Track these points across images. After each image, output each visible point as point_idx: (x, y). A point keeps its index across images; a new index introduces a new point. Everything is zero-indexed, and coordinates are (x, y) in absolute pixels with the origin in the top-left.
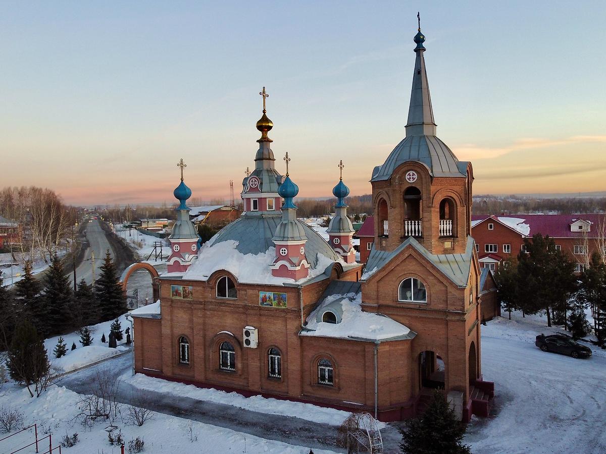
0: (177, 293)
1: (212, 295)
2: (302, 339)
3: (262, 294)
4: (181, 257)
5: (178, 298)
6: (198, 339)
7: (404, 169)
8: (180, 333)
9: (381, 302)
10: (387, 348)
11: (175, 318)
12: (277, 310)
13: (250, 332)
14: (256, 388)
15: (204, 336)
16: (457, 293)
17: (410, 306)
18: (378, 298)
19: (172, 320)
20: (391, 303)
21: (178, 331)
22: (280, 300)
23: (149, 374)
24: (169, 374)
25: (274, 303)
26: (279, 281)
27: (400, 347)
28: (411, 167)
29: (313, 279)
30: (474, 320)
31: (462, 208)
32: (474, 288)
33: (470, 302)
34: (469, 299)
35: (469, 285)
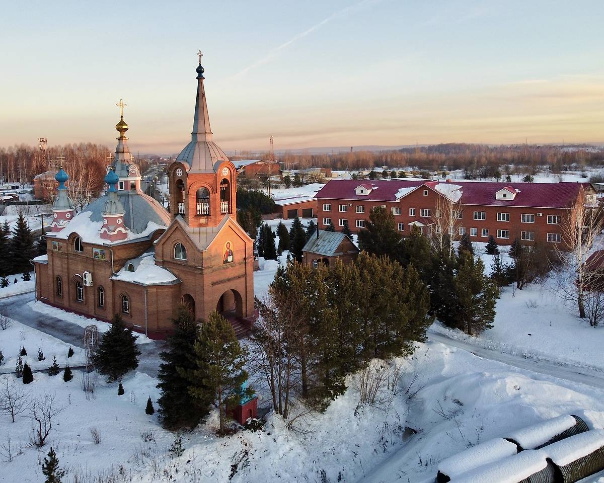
0: (55, 247)
1: (72, 249)
2: (113, 281)
3: (95, 250)
4: (57, 222)
5: (56, 250)
6: (65, 279)
7: (174, 168)
8: (58, 274)
9: (165, 259)
10: (155, 290)
11: (55, 264)
12: (101, 261)
13: (86, 275)
14: (92, 313)
15: (68, 277)
16: (199, 255)
17: (179, 263)
18: (163, 256)
19: (53, 265)
20: (169, 260)
21: (57, 273)
22: (103, 254)
23: (44, 302)
24: (52, 302)
25: (100, 256)
26: (101, 242)
27: (166, 290)
28: (178, 166)
29: (130, 240)
30: (236, 275)
31: (214, 195)
32: (237, 251)
33: (226, 262)
34: (223, 259)
35: (225, 250)
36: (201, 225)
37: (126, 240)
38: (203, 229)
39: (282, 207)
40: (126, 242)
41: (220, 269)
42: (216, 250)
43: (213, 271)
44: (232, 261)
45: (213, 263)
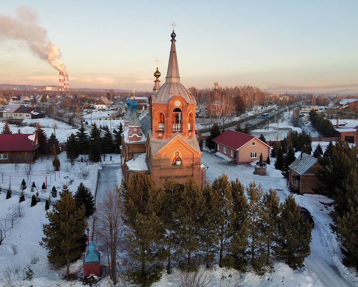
29: (141, 142)
30: (184, 174)
31: (167, 119)
32: (186, 159)
33: (175, 164)
34: (172, 162)
35: (174, 156)
36: (159, 138)
37: (139, 141)
38: (160, 140)
39: (340, 133)
40: (138, 142)
41: (168, 168)
42: (166, 155)
43: (162, 169)
44: (180, 165)
45: (162, 164)
